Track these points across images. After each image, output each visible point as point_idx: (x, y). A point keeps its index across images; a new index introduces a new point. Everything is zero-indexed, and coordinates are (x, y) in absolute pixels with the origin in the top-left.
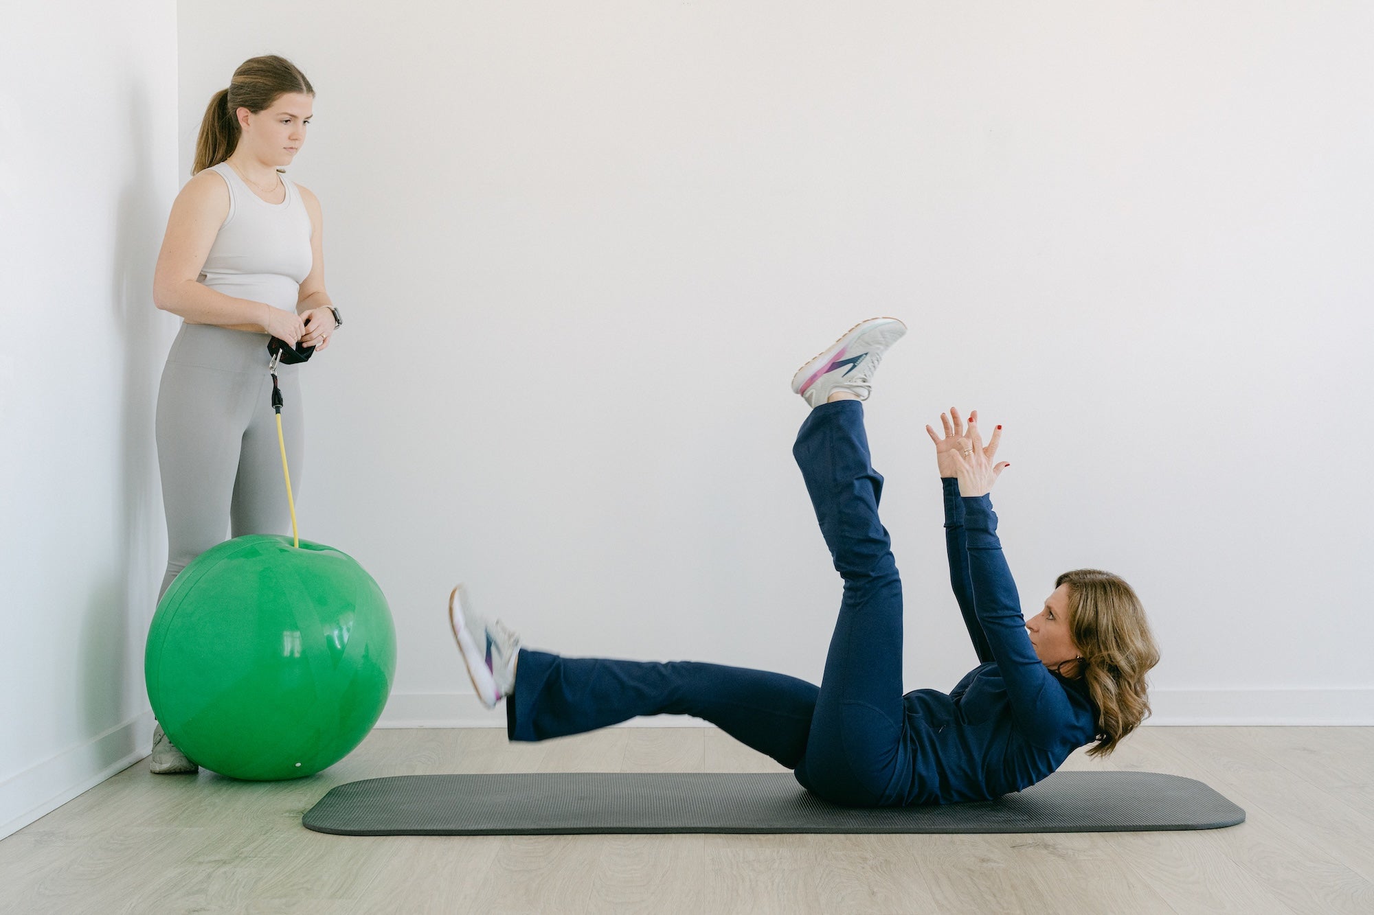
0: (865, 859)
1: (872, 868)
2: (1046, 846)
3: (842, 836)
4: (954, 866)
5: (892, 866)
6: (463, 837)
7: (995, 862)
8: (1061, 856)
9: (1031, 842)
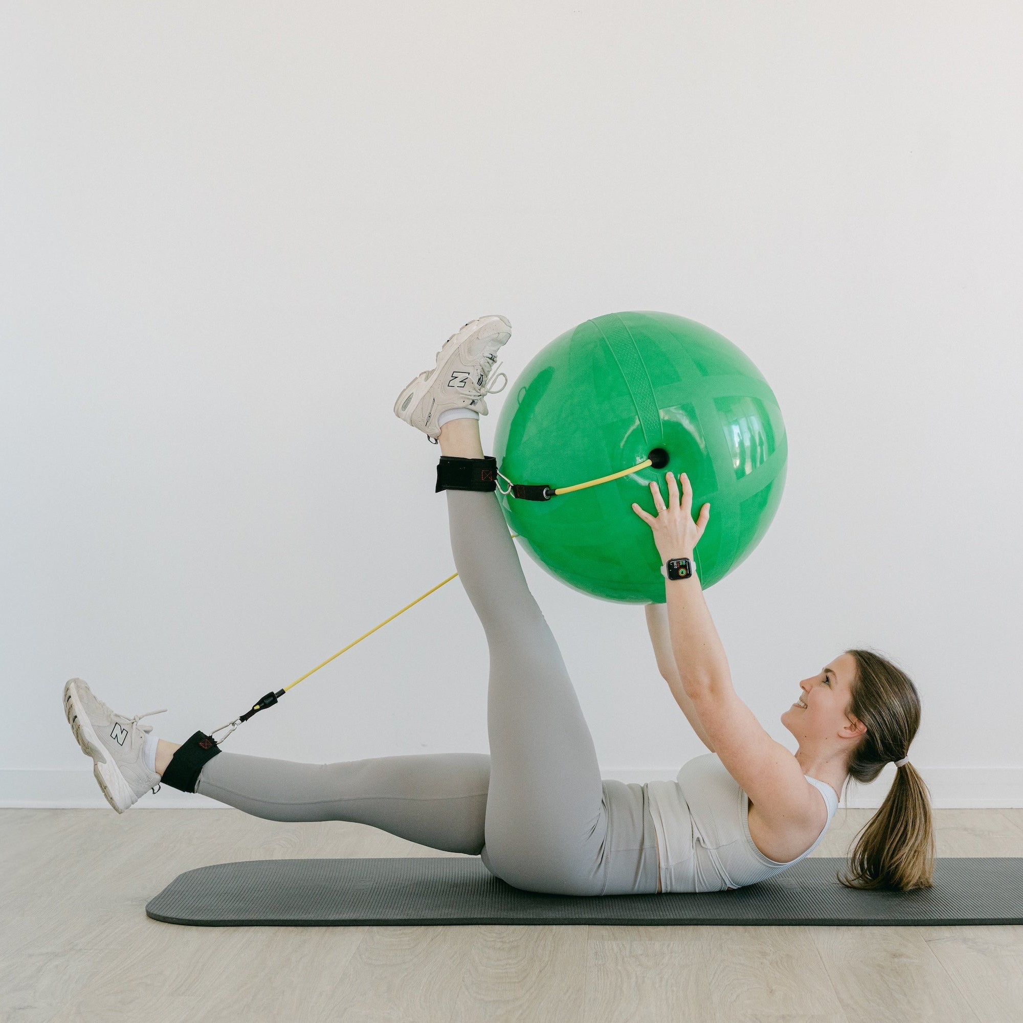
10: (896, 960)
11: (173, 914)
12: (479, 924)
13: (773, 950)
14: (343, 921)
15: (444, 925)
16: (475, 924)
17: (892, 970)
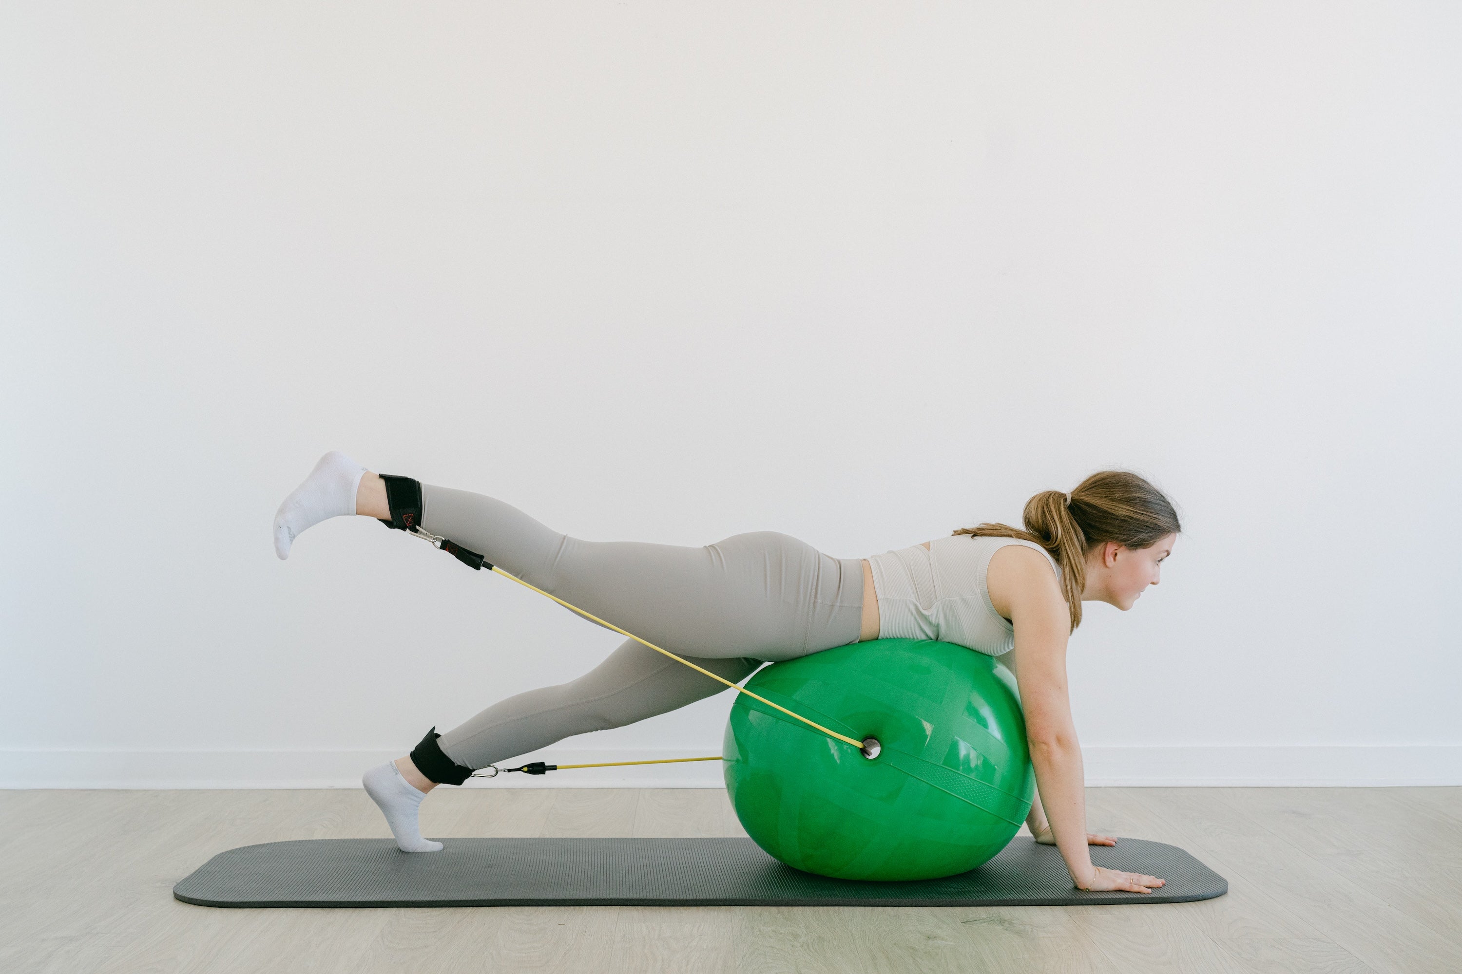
0: (796, 936)
1: (802, 946)
2: (1002, 922)
3: (773, 909)
4: (895, 944)
5: (825, 943)
6: (348, 909)
7: (943, 939)
8: (1018, 933)
9: (984, 916)
10: (930, 942)
11: (198, 896)
12: (508, 906)
13: (805, 932)
14: (370, 902)
15: (473, 906)
16: (505, 906)
17: (925, 953)
